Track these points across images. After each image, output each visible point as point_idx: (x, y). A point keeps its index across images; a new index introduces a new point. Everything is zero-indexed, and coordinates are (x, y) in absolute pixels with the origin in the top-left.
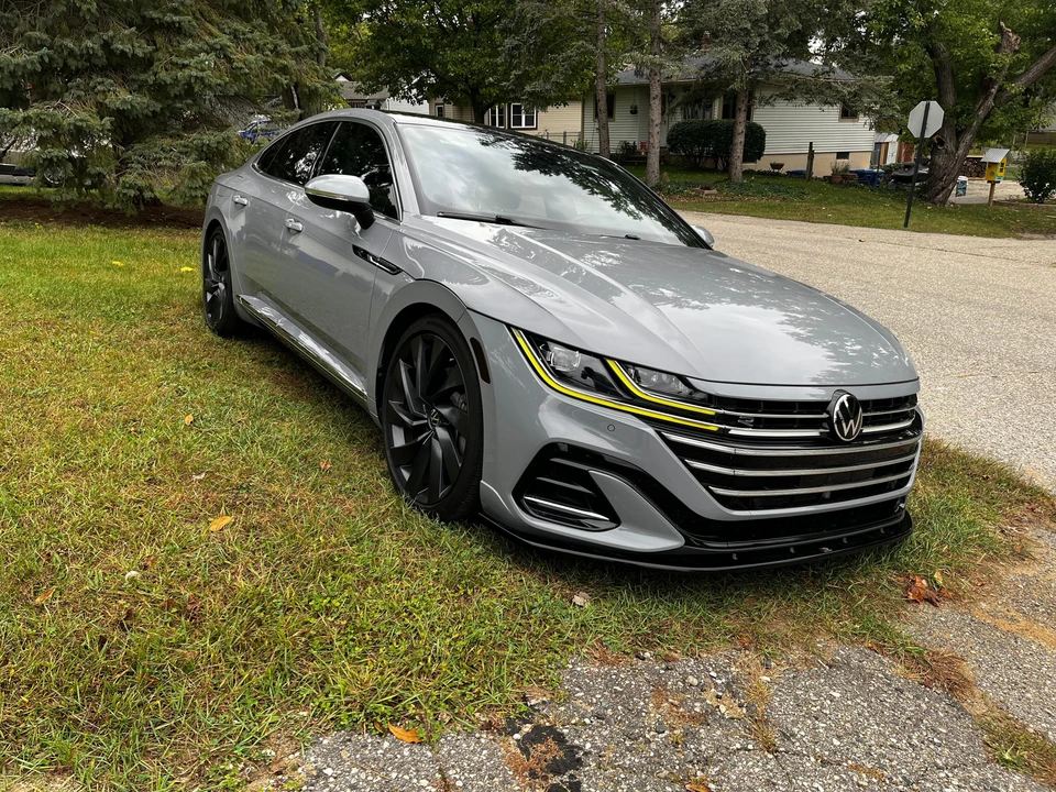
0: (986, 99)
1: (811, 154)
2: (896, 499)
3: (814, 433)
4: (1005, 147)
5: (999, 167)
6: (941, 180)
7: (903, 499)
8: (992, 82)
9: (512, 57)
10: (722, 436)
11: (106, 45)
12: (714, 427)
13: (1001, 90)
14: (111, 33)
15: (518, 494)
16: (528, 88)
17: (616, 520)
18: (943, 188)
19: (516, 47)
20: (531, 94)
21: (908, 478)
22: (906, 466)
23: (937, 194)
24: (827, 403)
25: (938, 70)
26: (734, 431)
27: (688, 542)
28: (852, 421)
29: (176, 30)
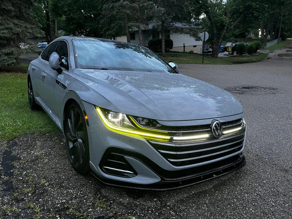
0: (224, 30)
1: (184, 46)
2: (239, 154)
4: (231, 42)
5: (230, 47)
6: (215, 51)
7: (241, 153)
8: (224, 26)
9: (103, 25)
10: (171, 141)
12: (168, 137)
13: (228, 28)
15: (101, 166)
16: (107, 33)
17: (136, 174)
18: (216, 53)
19: (104, 22)
20: (108, 34)
21: (242, 146)
22: (241, 143)
23: (215, 55)
24: (210, 125)
25: (212, 24)
26: (176, 138)
27: (162, 179)
28: (219, 130)
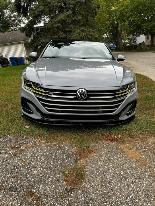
3: (73, 97)
10: (47, 97)
11: (59, 36)
12: (45, 95)
14: (59, 34)
17: (33, 112)
26: (49, 96)
27: (42, 118)
29: (71, 31)
